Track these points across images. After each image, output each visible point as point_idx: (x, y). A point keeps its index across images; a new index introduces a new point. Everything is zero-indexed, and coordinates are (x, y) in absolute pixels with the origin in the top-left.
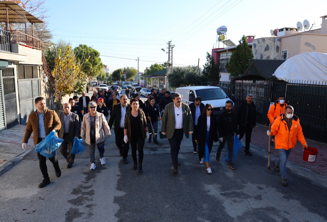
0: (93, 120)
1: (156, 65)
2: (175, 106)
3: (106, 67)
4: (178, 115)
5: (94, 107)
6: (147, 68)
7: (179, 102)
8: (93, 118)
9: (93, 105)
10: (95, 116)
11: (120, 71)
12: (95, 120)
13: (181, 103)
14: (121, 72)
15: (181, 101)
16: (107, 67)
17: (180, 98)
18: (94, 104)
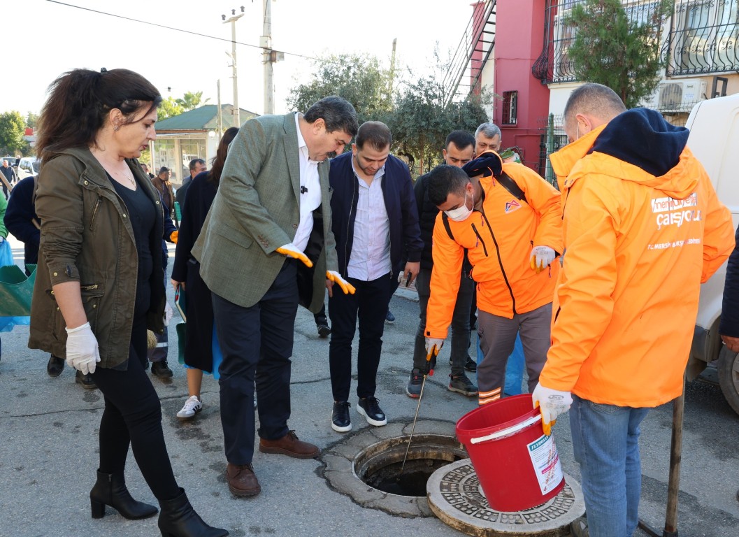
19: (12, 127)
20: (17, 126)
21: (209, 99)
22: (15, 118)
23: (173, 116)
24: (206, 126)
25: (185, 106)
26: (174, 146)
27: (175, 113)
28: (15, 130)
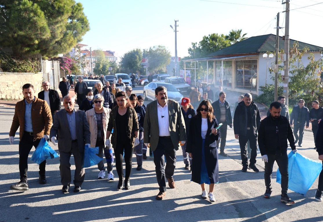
0: (100, 118)
1: (214, 38)
2: (158, 104)
3: (113, 55)
4: (162, 117)
5: (100, 102)
6: (194, 45)
7: (163, 98)
8: (100, 115)
9: (98, 98)
10: (102, 113)
11: (138, 55)
12: (102, 118)
13: (166, 100)
14: (138, 57)
15: (166, 97)
16: (115, 54)
17: (165, 94)
18: (100, 98)
19: (136, 58)
20: (138, 58)
21: (245, 34)
22: (138, 53)
23: (225, 46)
24: (259, 50)
25: (231, 40)
26: (231, 66)
27: (226, 44)
28: (138, 59)
